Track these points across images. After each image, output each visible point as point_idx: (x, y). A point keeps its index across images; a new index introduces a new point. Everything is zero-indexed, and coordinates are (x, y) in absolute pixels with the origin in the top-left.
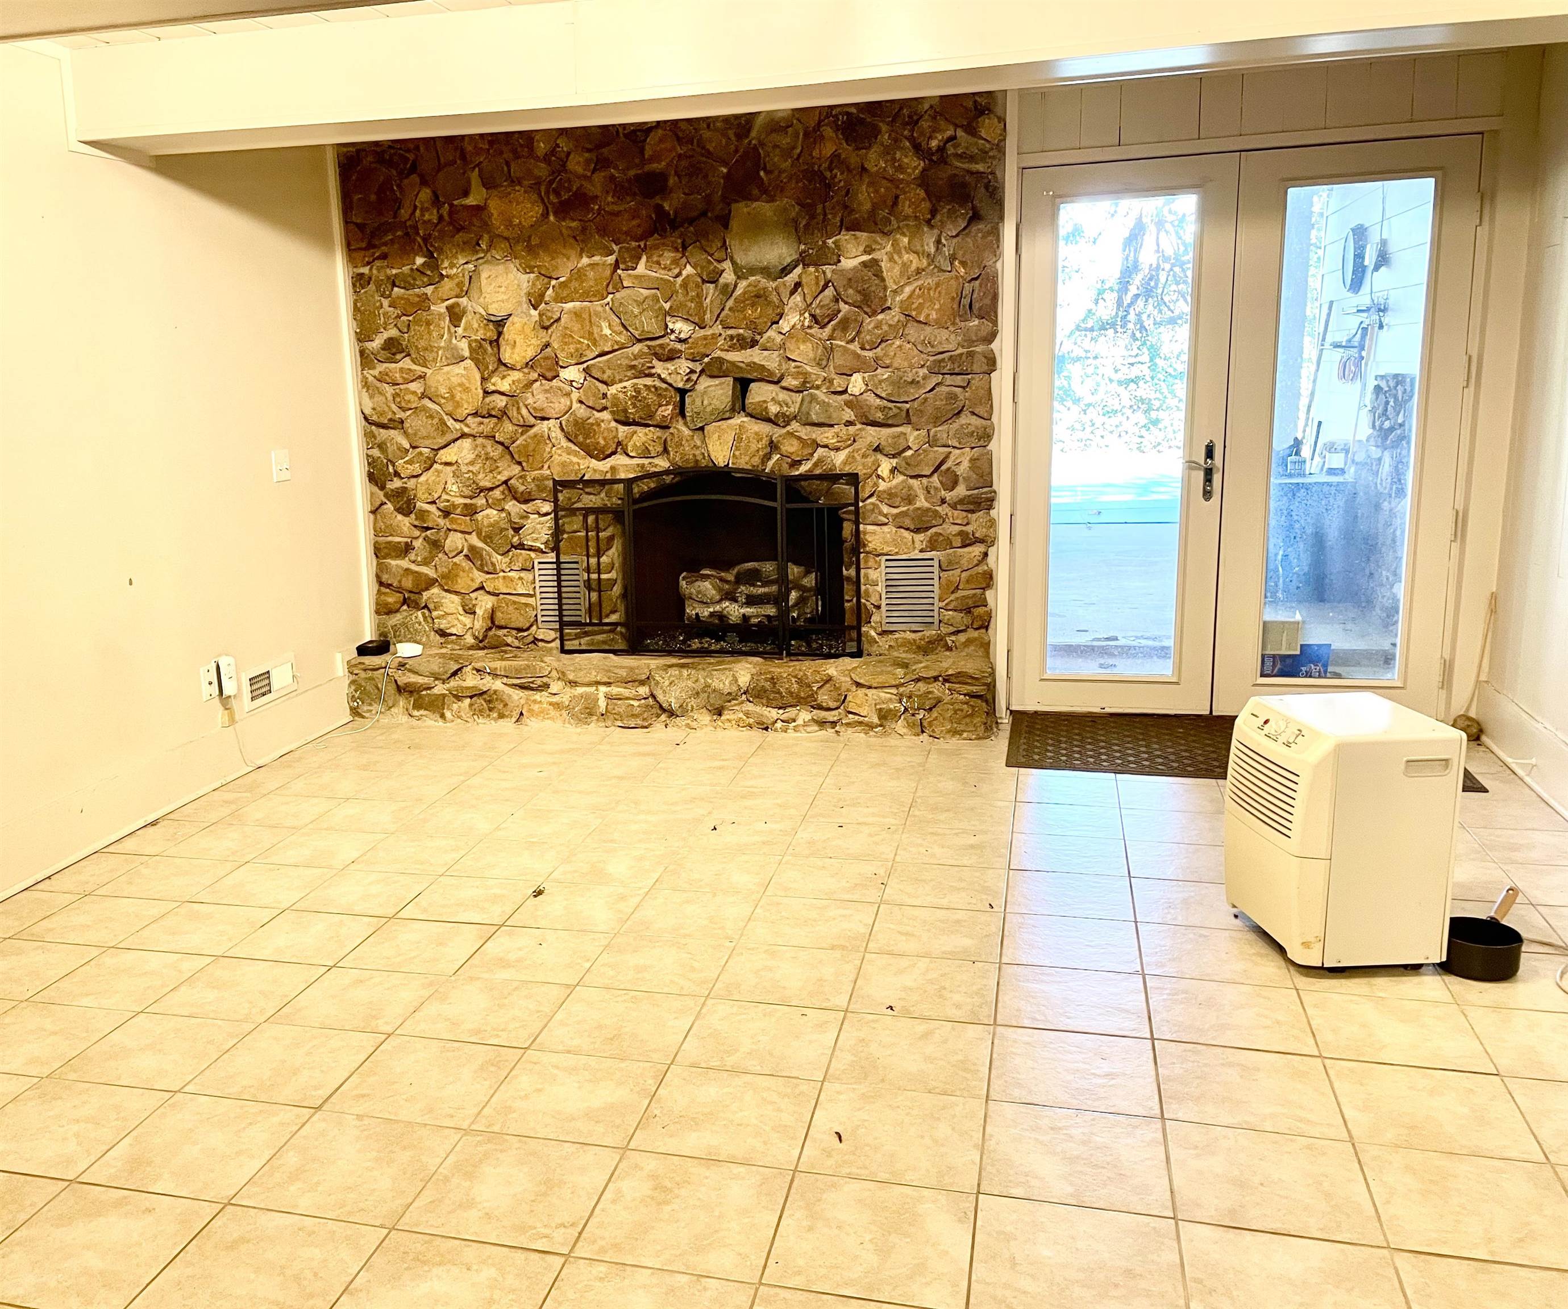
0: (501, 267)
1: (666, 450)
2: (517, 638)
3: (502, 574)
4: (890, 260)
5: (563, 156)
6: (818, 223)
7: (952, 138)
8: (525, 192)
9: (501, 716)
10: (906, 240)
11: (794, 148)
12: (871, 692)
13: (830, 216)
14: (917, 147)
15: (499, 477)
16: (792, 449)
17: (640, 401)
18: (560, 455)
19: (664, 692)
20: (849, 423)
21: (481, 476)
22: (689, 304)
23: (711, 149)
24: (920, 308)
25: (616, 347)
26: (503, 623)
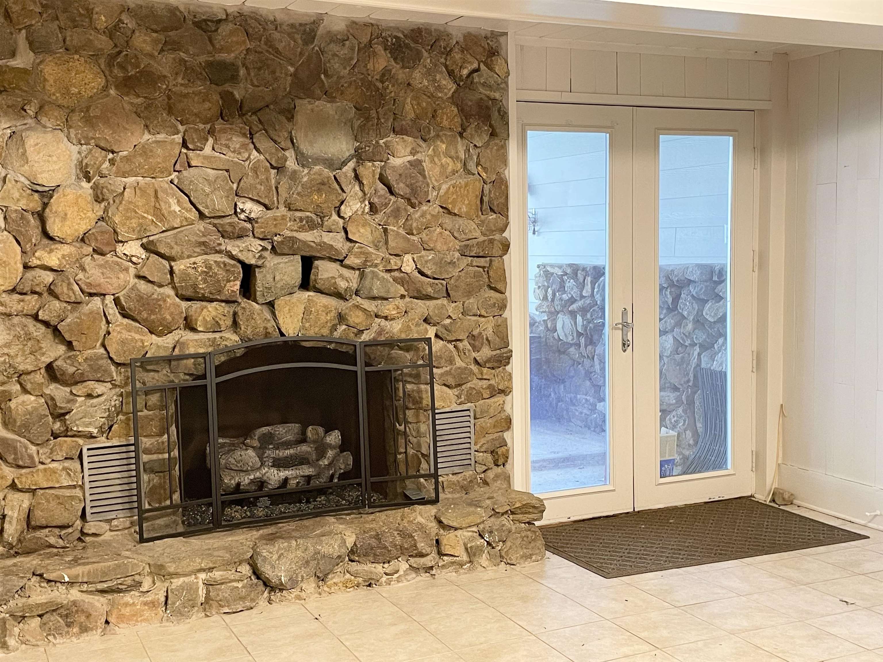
0: (49, 136)
1: (235, 324)
2: (60, 537)
3: (41, 467)
4: (431, 162)
5: (129, 33)
6: (373, 125)
7: (477, 70)
8: (86, 61)
9: (84, 629)
10: (444, 146)
11: (351, 59)
12: (459, 533)
13: (382, 121)
14: (451, 73)
15: (43, 359)
16: (357, 321)
17: (211, 276)
18: (119, 332)
19: (273, 567)
20: (403, 297)
21: (19, 359)
22: (259, 186)
23: (280, 48)
24: (454, 202)
25: (185, 223)
26: (44, 523)
